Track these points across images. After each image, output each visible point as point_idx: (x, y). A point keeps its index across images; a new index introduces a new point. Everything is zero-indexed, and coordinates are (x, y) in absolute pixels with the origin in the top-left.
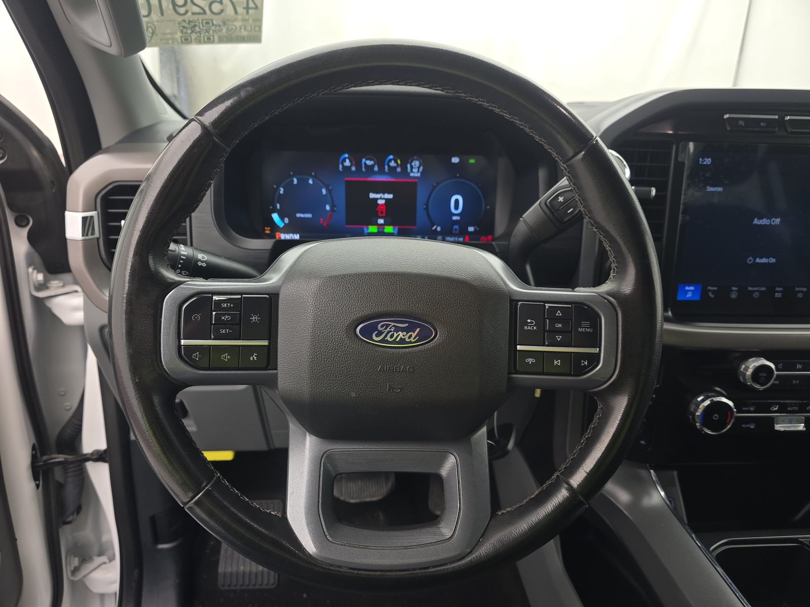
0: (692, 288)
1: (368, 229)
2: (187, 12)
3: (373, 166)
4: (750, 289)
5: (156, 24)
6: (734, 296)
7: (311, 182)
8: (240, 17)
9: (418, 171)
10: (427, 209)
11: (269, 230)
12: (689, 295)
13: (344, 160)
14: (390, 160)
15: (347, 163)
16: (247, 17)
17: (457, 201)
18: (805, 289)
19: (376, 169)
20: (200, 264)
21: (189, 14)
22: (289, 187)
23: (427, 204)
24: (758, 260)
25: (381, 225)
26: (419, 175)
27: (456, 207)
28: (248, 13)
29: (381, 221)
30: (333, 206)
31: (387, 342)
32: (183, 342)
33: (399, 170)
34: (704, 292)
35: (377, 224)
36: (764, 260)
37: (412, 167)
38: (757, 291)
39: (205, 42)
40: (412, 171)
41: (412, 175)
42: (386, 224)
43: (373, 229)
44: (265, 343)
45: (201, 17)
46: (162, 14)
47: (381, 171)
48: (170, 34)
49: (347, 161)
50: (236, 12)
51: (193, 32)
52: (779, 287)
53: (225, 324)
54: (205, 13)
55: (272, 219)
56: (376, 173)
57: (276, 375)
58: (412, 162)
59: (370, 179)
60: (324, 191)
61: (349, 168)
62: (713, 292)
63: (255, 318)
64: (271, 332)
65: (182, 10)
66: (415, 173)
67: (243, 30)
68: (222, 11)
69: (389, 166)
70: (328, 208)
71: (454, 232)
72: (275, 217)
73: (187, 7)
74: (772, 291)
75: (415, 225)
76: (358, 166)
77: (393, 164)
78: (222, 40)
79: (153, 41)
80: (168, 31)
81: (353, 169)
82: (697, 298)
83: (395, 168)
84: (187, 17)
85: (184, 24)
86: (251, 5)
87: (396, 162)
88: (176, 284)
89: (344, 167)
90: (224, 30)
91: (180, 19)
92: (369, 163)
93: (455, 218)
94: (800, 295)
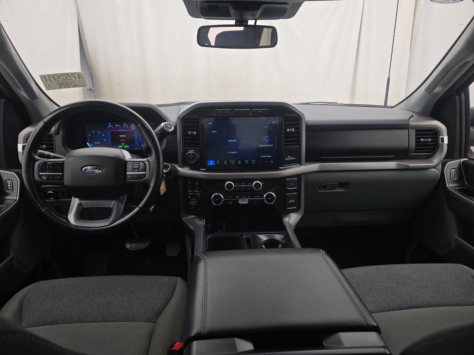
0: (212, 161)
1: (119, 147)
2: (59, 80)
3: (119, 127)
4: (230, 161)
5: (49, 84)
6: (225, 164)
7: (99, 132)
8: (77, 80)
9: (134, 128)
10: (138, 140)
12: (211, 164)
13: (109, 125)
14: (125, 125)
15: (110, 126)
16: (80, 80)
18: (248, 161)
19: (120, 127)
20: (51, 156)
21: (60, 80)
22: (92, 134)
23: (138, 138)
24: (231, 152)
25: (123, 145)
28: (80, 79)
29: (123, 144)
30: (107, 140)
31: (90, 172)
32: (40, 173)
33: (128, 127)
34: (216, 163)
35: (122, 145)
36: (233, 152)
38: (233, 162)
39: (67, 88)
40: (132, 128)
42: (125, 145)
43: (121, 147)
44: (61, 174)
45: (64, 81)
46: (51, 81)
47: (122, 128)
48: (55, 86)
50: (76, 79)
51: (62, 85)
52: (239, 160)
53: (50, 169)
54: (65, 80)
56: (120, 129)
57: (64, 182)
58: (132, 125)
59: (118, 131)
60: (103, 135)
62: (219, 162)
63: (58, 168)
64: (62, 171)
65: (57, 80)
67: (80, 83)
68: (71, 79)
69: (124, 126)
70: (105, 140)
72: (88, 143)
73: (59, 79)
74: (237, 162)
75: (134, 145)
76: (114, 126)
77: (125, 126)
78: (73, 87)
79: (49, 89)
80: (54, 86)
81: (113, 128)
82: (214, 164)
84: (59, 81)
85: (59, 83)
86: (80, 77)
88: (39, 160)
90: (73, 84)
91: (57, 82)
92: (117, 125)
94: (246, 163)
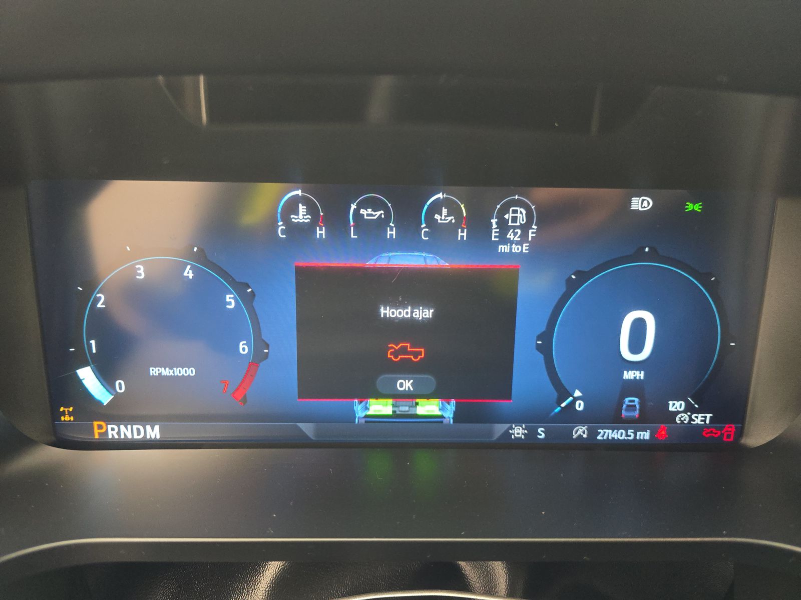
1: (367, 409)
3: (382, 224)
9: (524, 237)
10: (545, 349)
11: (70, 414)
14: (436, 208)
17: (639, 327)
19: (391, 231)
23: (546, 337)
26: (525, 248)
27: (636, 345)
29: (406, 385)
33: (462, 234)
37: (503, 226)
40: (503, 240)
41: (504, 248)
47: (409, 238)
49: (302, 209)
55: (79, 382)
56: (394, 245)
58: (505, 210)
59: (370, 263)
60: (231, 301)
61: (306, 230)
66: (512, 242)
69: (431, 222)
71: (624, 413)
72: (87, 376)
75: (508, 396)
77: (444, 217)
81: (321, 232)
83: (452, 229)
87: (454, 210)
89: (292, 228)
93: (629, 375)
